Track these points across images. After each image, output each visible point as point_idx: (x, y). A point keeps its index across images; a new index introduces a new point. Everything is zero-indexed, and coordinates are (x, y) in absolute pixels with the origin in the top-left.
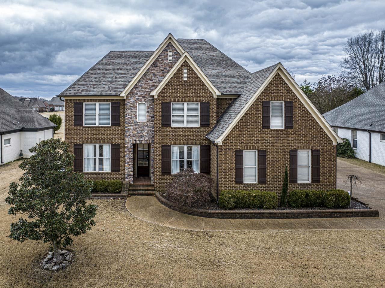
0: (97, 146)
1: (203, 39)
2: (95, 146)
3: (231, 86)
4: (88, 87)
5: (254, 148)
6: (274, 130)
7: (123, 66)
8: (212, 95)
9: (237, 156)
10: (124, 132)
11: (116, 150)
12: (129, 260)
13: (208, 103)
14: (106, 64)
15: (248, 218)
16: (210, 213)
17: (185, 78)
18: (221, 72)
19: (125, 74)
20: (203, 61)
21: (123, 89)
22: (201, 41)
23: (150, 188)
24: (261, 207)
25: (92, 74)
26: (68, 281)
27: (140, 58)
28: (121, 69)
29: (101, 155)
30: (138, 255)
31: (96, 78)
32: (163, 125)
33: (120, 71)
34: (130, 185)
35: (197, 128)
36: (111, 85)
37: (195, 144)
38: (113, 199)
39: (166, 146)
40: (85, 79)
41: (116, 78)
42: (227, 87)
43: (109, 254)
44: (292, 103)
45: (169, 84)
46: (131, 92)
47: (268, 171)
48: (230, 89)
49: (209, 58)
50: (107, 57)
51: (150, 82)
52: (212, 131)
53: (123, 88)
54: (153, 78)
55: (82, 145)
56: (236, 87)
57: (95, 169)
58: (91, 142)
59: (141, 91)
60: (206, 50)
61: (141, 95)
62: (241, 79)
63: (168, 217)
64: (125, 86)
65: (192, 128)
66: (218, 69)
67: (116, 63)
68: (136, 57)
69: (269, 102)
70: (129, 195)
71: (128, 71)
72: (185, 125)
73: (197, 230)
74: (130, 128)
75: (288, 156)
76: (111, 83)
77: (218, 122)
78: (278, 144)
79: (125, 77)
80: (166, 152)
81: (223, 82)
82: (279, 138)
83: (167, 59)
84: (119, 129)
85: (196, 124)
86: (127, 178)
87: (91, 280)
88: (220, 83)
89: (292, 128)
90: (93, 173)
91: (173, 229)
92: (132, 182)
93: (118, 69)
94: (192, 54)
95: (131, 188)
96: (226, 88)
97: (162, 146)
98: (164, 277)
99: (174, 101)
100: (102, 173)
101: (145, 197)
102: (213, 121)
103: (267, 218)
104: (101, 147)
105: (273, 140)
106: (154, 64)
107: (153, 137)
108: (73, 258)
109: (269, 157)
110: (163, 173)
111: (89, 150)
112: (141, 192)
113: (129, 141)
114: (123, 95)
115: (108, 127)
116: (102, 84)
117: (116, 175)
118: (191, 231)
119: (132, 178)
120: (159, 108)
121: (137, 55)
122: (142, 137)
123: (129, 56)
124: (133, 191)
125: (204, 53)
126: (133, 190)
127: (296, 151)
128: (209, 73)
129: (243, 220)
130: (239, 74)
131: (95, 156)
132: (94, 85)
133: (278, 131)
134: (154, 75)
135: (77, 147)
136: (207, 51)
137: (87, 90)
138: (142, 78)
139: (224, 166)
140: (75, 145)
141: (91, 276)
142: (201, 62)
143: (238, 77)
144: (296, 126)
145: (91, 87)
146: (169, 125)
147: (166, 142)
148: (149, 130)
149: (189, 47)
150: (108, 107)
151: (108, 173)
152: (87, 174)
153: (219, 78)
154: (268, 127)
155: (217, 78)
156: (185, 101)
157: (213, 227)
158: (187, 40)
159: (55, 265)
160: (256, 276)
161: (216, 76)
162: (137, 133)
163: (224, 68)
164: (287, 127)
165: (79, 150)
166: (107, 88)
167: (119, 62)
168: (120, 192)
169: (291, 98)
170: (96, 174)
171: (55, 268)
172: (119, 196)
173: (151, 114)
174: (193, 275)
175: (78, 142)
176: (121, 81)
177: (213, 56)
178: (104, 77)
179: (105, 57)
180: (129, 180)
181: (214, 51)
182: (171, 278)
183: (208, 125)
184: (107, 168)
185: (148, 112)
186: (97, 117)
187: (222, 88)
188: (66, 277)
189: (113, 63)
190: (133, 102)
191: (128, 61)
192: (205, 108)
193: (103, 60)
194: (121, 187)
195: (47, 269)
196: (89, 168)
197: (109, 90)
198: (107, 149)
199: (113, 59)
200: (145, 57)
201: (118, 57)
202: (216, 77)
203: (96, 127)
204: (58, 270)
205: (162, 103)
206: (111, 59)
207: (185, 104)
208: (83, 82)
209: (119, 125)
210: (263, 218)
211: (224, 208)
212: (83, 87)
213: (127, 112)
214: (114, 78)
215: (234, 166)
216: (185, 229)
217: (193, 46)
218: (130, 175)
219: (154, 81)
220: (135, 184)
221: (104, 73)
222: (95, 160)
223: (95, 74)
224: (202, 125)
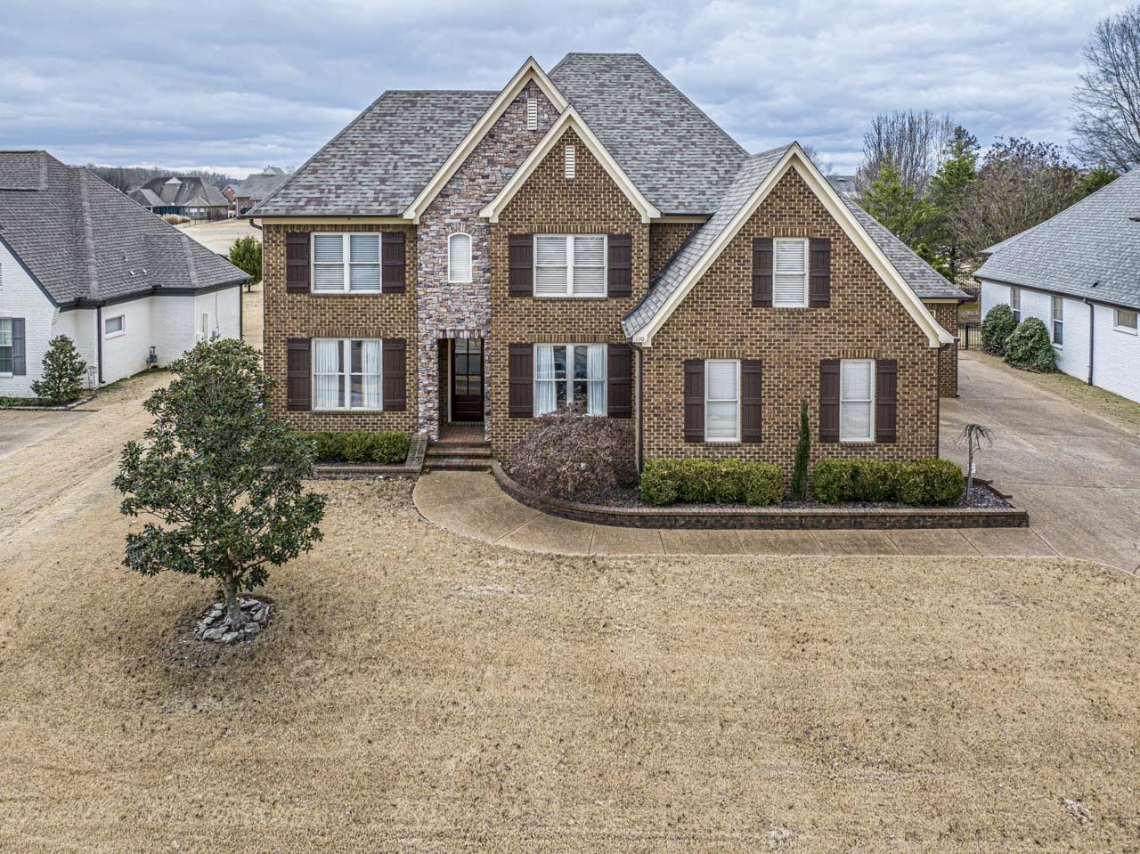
0: (347, 344)
1: (637, 55)
2: (341, 344)
3: (693, 189)
4: (322, 191)
5: (731, 356)
6: (782, 311)
7: (417, 135)
8: (636, 217)
9: (688, 375)
10: (414, 309)
11: (396, 354)
12: (400, 619)
13: (629, 236)
14: (373, 129)
15: (704, 526)
16: (614, 515)
17: (570, 173)
18: (671, 152)
19: (419, 157)
20: (630, 119)
21: (413, 198)
22: (631, 59)
23: (480, 451)
24: (741, 500)
25: (334, 156)
26: (256, 665)
27: (462, 112)
28: (410, 143)
29: (357, 365)
30: (423, 610)
31: (344, 167)
32: (513, 293)
33: (407, 148)
34: (430, 444)
35: (600, 300)
36: (383, 187)
37: (595, 340)
38: (385, 479)
39: (520, 345)
40: (315, 171)
41: (395, 167)
42: (682, 194)
43: (356, 608)
44: (828, 242)
45: (529, 187)
46: (432, 207)
47: (766, 412)
48: (684, 200)
49: (647, 111)
50: (377, 109)
51: (481, 181)
52: (637, 309)
53: (412, 195)
54: (488, 171)
55: (308, 341)
56: (703, 193)
57: (342, 403)
58: (330, 335)
59: (458, 206)
60: (640, 87)
61: (458, 215)
62: (721, 171)
63: (510, 522)
64: (418, 190)
65: (586, 300)
66: (666, 143)
67: (398, 124)
68: (452, 109)
69: (769, 241)
70: (425, 470)
71: (428, 149)
72: (570, 294)
73: (571, 555)
74: (431, 300)
75: (815, 376)
76: (383, 181)
77: (653, 285)
78: (792, 345)
79: (419, 164)
80: (521, 358)
81: (671, 180)
82: (793, 329)
83: (525, 123)
84: (402, 301)
85: (597, 288)
86: (422, 426)
87: (309, 662)
88: (664, 181)
89: (826, 304)
90: (335, 414)
91: (516, 552)
92: (434, 437)
93: (402, 143)
94: (603, 100)
95: (432, 452)
96: (676, 197)
97: (511, 345)
98: (474, 658)
99: (542, 231)
100: (360, 414)
101: (466, 473)
102: (640, 283)
103: (752, 526)
104: (357, 346)
105: (779, 335)
106: (491, 135)
107: (489, 322)
108: (270, 617)
109: (769, 377)
110: (514, 414)
111: (325, 355)
112: (456, 461)
113: (427, 334)
114: (411, 215)
115: (375, 297)
116: (360, 183)
117: (394, 418)
118: (559, 556)
119: (435, 426)
120: (502, 249)
121: (456, 102)
122: (460, 321)
123: (433, 105)
124: (434, 459)
125: (633, 97)
126: (438, 457)
127: (837, 362)
128: (638, 153)
129: (693, 531)
130: (719, 156)
131: (341, 369)
132: (339, 187)
133: (791, 312)
134: (492, 162)
135: (297, 346)
136: (642, 91)
137: (319, 201)
138: (460, 171)
139: (657, 400)
140: (291, 341)
141: (309, 654)
142: (623, 121)
143: (713, 165)
144: (836, 300)
145: (330, 192)
146: (529, 293)
147: (521, 335)
148: (478, 304)
149: (597, 78)
150: (373, 247)
151: (375, 414)
152: (320, 414)
153: (664, 169)
154: (767, 303)
155: (658, 169)
156: (569, 232)
157: (613, 548)
158: (595, 58)
159: (229, 630)
160: (684, 657)
161: (659, 162)
162: (449, 311)
163: (680, 139)
164: (815, 303)
165: (299, 354)
166: (371, 194)
167: (406, 122)
168: (402, 462)
169: (824, 232)
170: (343, 414)
171: (228, 637)
172: (399, 472)
173: (485, 263)
174: (540, 652)
175: (298, 335)
176: (408, 177)
177: (658, 104)
178: (365, 164)
179: (370, 109)
180: (429, 431)
181: (661, 91)
182: (490, 659)
183: (628, 294)
184: (372, 399)
185: (475, 258)
186: (347, 269)
187: (667, 196)
188: (252, 657)
189: (391, 125)
190: (438, 232)
191: (431, 119)
192: (620, 249)
193: (363, 117)
194: (406, 449)
195: (210, 640)
196: (326, 398)
197: (376, 200)
198: (373, 352)
199: (392, 115)
200: (476, 109)
201: (406, 109)
202: (655, 165)
203: (343, 295)
204: (234, 642)
205: (511, 236)
206: (385, 115)
207: (570, 239)
208: (311, 178)
209: (401, 290)
210: (742, 527)
211: (650, 502)
212: (308, 191)
213: (422, 259)
214: (390, 168)
215: (681, 398)
216: (544, 551)
217: (606, 76)
218: (430, 419)
219: (492, 179)
220: (443, 441)
221: (365, 153)
222: (342, 378)
223: (342, 157)
224: (612, 294)
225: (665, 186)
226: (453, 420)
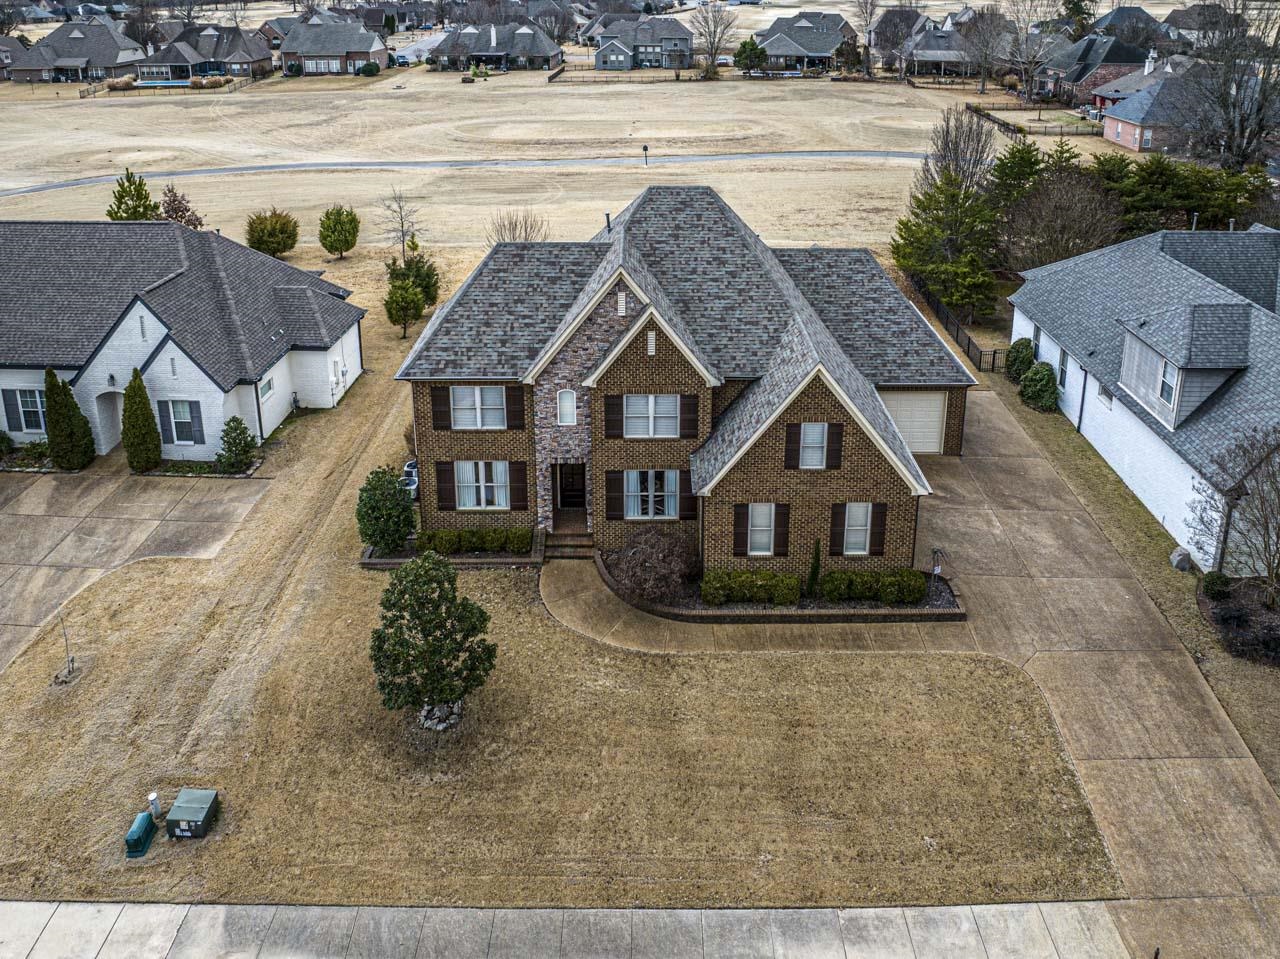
0: (481, 464)
1: (709, 188)
2: (476, 465)
3: (747, 350)
4: (456, 354)
5: (768, 501)
6: (806, 471)
7: (527, 293)
8: (702, 382)
9: (737, 515)
10: (532, 441)
11: (519, 474)
12: (546, 712)
13: (696, 397)
14: (490, 286)
16: (682, 615)
17: (651, 351)
18: (732, 308)
19: (530, 317)
20: (700, 269)
21: (528, 361)
22: (702, 194)
23: (585, 542)
25: (462, 316)
26: (462, 749)
27: (562, 268)
28: (522, 302)
29: (489, 478)
30: (559, 703)
31: (471, 329)
32: (608, 437)
33: (520, 307)
34: (548, 535)
35: (674, 440)
36: (504, 349)
37: (670, 467)
38: (517, 568)
39: (613, 472)
40: (448, 333)
41: (512, 329)
42: (739, 355)
43: (516, 702)
44: (841, 425)
45: (618, 361)
46: (545, 371)
47: (792, 537)
48: (740, 363)
49: (715, 259)
50: (491, 265)
51: (582, 353)
52: (702, 446)
53: (527, 357)
54: (588, 345)
55: (452, 463)
56: (755, 354)
57: (479, 503)
58: (468, 458)
59: (564, 370)
60: (710, 230)
61: (564, 377)
62: (771, 329)
63: (611, 619)
64: (533, 354)
65: (664, 440)
66: (728, 298)
67: (511, 281)
68: (553, 264)
69: (799, 425)
70: (547, 560)
71: (537, 309)
72: (651, 435)
73: (653, 652)
74: (545, 438)
75: (828, 514)
76: (504, 343)
77: (711, 436)
78: (813, 494)
79: (531, 325)
80: (614, 481)
81: (731, 339)
82: (813, 484)
83: (616, 309)
84: (522, 436)
85: (670, 431)
86: (541, 523)
87: (494, 745)
88: (725, 341)
89: (838, 467)
90: (475, 513)
91: (616, 650)
92: (550, 530)
93: (516, 302)
94: (678, 246)
95: (550, 543)
96: (734, 358)
97: (607, 472)
98: (594, 740)
99: (630, 392)
100: (494, 512)
101: (576, 561)
102: (704, 428)
104: (488, 467)
105: (803, 487)
106: (589, 319)
107: (590, 452)
108: (463, 709)
109: (794, 515)
110: (609, 518)
111: (465, 471)
112: (568, 551)
113: (543, 460)
114: (529, 380)
115: (501, 432)
116: (486, 344)
117: (520, 515)
118: (645, 654)
119: (551, 522)
120: (600, 406)
121: (557, 256)
122: (568, 452)
123: (538, 260)
124: (552, 548)
125: (703, 242)
126: (554, 546)
127: (844, 505)
128: (706, 309)
130: (770, 313)
131: (477, 480)
132: (469, 349)
133: (812, 472)
134: (590, 339)
135: (443, 467)
136: (711, 235)
137: (455, 364)
138: (566, 345)
139: (715, 529)
140: (438, 464)
141: (494, 740)
142: (694, 271)
143: (765, 322)
144: (846, 464)
145: (462, 355)
146: (620, 436)
147: (615, 465)
148: (581, 440)
149: (674, 219)
150: (497, 397)
151: (505, 512)
152: (463, 513)
153: (726, 327)
154: (796, 467)
155: (721, 328)
156: (650, 393)
157: (681, 645)
158: (672, 193)
159: (440, 722)
161: (722, 319)
162: (559, 445)
163: (740, 292)
164: (830, 466)
165: (445, 472)
166: (495, 356)
167: (517, 278)
168: (527, 553)
169: (839, 418)
170: (480, 513)
171: (440, 727)
172: (527, 563)
173: (586, 411)
174: (634, 736)
175: (443, 459)
176: (524, 339)
177: (724, 250)
178: (487, 324)
179: (485, 264)
180: (545, 525)
181: (728, 235)
182: (603, 741)
183: (695, 436)
184: (502, 503)
185: (578, 407)
186: (478, 411)
187: (728, 357)
188: (458, 742)
189: (504, 283)
190: (549, 390)
191: (537, 275)
192: (690, 406)
193: (481, 274)
194: (530, 544)
195: (430, 729)
196: (467, 503)
197: (499, 362)
198: (501, 469)
199: (505, 271)
200: (574, 264)
201: (515, 263)
202: (719, 323)
203: (477, 430)
204: (445, 730)
205: (606, 397)
206: (499, 271)
207: (651, 398)
208: (445, 339)
209: (522, 427)
211: (709, 603)
212: (445, 354)
213: (537, 408)
214: (508, 329)
215: (731, 529)
216: (634, 648)
217: (681, 217)
218: (547, 518)
219: (591, 351)
220: (560, 532)
221: (486, 313)
222: (478, 489)
223: (468, 317)
224: (683, 436)
225: (726, 346)
226: (562, 505)
